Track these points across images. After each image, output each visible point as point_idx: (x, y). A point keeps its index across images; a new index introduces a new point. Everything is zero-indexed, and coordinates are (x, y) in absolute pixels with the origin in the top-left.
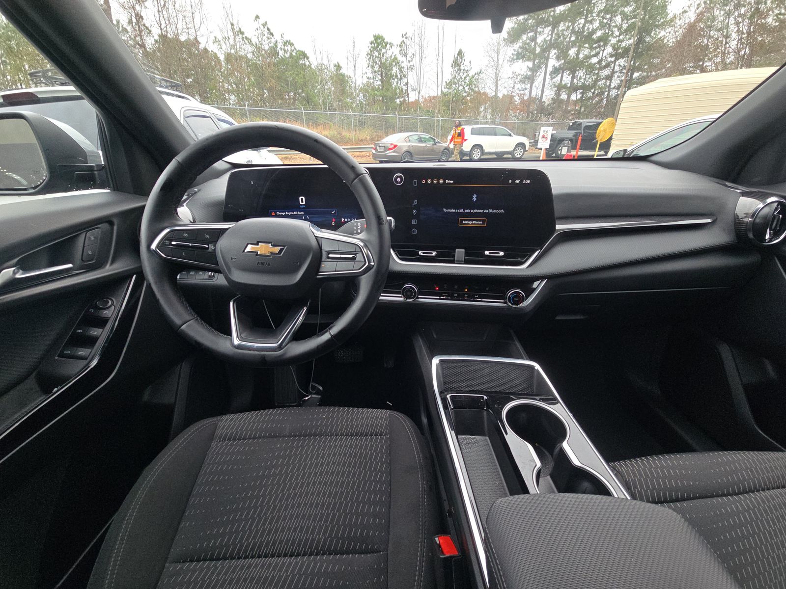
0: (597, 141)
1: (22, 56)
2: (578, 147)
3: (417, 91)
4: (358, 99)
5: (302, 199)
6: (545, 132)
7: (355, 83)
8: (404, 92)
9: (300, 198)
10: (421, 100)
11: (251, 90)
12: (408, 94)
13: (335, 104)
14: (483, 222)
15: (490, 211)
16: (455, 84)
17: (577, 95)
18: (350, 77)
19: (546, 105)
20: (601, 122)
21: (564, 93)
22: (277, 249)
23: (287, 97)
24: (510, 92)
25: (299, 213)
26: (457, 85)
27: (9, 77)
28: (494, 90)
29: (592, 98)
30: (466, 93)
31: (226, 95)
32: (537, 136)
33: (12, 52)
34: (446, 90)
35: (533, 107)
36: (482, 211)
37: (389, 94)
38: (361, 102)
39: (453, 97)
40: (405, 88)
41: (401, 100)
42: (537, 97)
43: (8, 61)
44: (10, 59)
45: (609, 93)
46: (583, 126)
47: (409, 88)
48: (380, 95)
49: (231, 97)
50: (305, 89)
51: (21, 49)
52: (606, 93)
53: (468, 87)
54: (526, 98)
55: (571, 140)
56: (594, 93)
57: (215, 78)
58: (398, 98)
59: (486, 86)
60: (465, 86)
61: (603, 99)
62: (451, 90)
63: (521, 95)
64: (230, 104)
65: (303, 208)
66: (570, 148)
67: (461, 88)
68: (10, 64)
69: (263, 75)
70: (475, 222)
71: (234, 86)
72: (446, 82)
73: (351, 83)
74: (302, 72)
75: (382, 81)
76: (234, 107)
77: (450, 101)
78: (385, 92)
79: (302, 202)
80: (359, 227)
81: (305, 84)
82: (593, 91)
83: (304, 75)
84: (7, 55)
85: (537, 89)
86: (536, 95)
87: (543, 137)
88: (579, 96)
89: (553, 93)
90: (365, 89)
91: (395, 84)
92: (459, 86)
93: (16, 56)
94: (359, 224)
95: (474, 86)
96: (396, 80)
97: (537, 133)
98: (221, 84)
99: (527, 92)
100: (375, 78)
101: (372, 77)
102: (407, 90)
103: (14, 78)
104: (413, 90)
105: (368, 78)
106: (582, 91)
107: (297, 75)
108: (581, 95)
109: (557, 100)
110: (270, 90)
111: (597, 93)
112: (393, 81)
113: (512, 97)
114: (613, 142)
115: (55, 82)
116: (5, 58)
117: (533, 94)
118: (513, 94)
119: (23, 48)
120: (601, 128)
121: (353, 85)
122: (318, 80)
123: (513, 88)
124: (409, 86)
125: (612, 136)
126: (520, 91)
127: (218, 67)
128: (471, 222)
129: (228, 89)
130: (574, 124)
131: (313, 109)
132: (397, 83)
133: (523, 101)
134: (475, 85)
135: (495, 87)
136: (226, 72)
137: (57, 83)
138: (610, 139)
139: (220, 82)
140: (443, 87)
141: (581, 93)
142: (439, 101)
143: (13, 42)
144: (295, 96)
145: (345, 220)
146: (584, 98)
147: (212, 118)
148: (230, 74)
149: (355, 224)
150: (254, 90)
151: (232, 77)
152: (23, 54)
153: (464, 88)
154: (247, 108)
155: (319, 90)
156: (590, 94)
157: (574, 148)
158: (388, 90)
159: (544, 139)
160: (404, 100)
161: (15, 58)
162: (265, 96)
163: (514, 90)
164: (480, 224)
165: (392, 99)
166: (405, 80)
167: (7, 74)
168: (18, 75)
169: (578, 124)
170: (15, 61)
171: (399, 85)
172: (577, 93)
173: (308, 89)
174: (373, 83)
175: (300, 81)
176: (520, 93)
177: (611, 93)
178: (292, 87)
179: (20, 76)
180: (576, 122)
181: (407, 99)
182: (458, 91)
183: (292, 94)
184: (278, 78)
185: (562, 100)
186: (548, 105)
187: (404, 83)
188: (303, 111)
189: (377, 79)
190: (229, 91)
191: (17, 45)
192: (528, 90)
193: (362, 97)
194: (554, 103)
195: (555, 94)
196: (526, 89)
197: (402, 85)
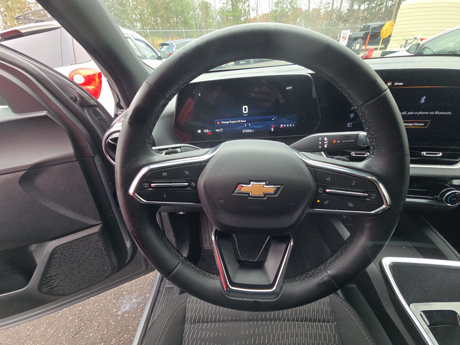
0: (381, 38)
1: (15, 10)
2: (367, 43)
3: (255, 10)
4: (217, 19)
5: (245, 108)
6: (345, 34)
7: (215, 8)
8: (247, 11)
9: (244, 107)
10: (258, 17)
11: (149, 18)
12: (250, 13)
13: (203, 24)
14: (426, 123)
15: (437, 113)
16: (281, 3)
17: (365, 6)
18: (211, 4)
19: (343, 14)
20: (384, 24)
21: (356, 5)
22: (271, 189)
23: (172, 21)
24: (319, 6)
25: (242, 121)
26: (282, 4)
27: (9, 24)
28: (308, 6)
29: (375, 8)
30: (288, 9)
31: (135, 23)
32: (338, 37)
33: (9, 8)
34: (275, 8)
35: (334, 16)
36: (427, 113)
37: (237, 14)
38: (219, 21)
39: (280, 13)
40: (247, 9)
41: (245, 18)
42: (337, 9)
43: (7, 14)
44: (8, 13)
45: (386, 4)
46: (371, 27)
47: (250, 9)
48: (231, 16)
49: (138, 24)
50: (183, 15)
51: (14, 6)
52: (385, 4)
53: (290, 5)
54: (329, 9)
55: (362, 38)
56: (376, 4)
57: (127, 11)
58: (243, 16)
59: (302, 3)
60: (288, 4)
61: (382, 8)
62: (278, 8)
63: (326, 7)
64: (137, 29)
65: (246, 117)
66: (362, 44)
67: (285, 6)
68: (9, 16)
69: (156, 7)
70: (416, 124)
71: (139, 16)
72: (275, 2)
73: (212, 8)
74: (180, 3)
75: (232, 5)
76: (140, 31)
77: (278, 16)
78: (235, 13)
79: (245, 110)
80: (326, 142)
81: (183, 12)
82: (376, 2)
83: (182, 5)
84: (7, 11)
85: (337, 2)
86: (337, 7)
87: (343, 37)
88: (366, 6)
89: (348, 5)
90: (222, 12)
91: (241, 6)
92: (284, 5)
93: (12, 11)
94: (326, 139)
95: (293, 4)
96: (241, 3)
97: (339, 35)
98: (130, 15)
99: (330, 5)
100: (228, 3)
101: (226, 3)
102: (249, 10)
103: (12, 24)
104: (253, 10)
105: (223, 4)
106: (368, 2)
107: (178, 5)
108: (368, 5)
109: (351, 10)
110: (161, 17)
111: (379, 4)
112: (239, 4)
113: (319, 10)
114: (392, 38)
115: (32, 21)
116: (6, 12)
117: (335, 7)
118: (321, 8)
119: (15, 5)
120: (384, 28)
121: (213, 9)
122: (191, 8)
123: (321, 3)
124: (250, 7)
125: (391, 34)
126: (325, 5)
127: (128, 4)
128: (412, 124)
129: (135, 18)
130: (364, 26)
131: (190, 29)
132: (242, 6)
133: (326, 13)
134: (294, 2)
135: (308, 3)
136: (133, 7)
137: (33, 22)
138: (390, 36)
139: (130, 14)
140: (273, 6)
141: (367, 4)
142: (270, 17)
143: (9, 3)
144: (177, 20)
145: (283, 125)
146: (369, 8)
147: (131, 38)
148: (136, 8)
149: (320, 139)
150: (151, 18)
151: (137, 10)
152: (15, 9)
153: (287, 6)
154: (148, 31)
155: (192, 15)
156: (374, 5)
157: (364, 44)
158: (236, 11)
159: (344, 39)
160: (247, 18)
161: (11, 12)
162: (158, 21)
163: (321, 4)
164: (422, 126)
165: (239, 17)
166: (247, 3)
167: (8, 22)
168: (14, 22)
169: (367, 27)
170: (11, 14)
171: (243, 7)
172: (365, 4)
173: (185, 15)
174: (227, 7)
175: (180, 9)
176: (325, 6)
177: (388, 3)
178: (175, 14)
179: (15, 22)
180: (365, 25)
181: (249, 17)
182: (283, 8)
183: (175, 19)
184: (166, 8)
185: (355, 10)
186: (345, 14)
187: (247, 6)
188: (184, 30)
189: (229, 4)
190: (136, 20)
191: (12, 4)
192: (331, 4)
193: (219, 18)
194: (349, 12)
195: (350, 6)
196: (329, 3)
197: (245, 7)
